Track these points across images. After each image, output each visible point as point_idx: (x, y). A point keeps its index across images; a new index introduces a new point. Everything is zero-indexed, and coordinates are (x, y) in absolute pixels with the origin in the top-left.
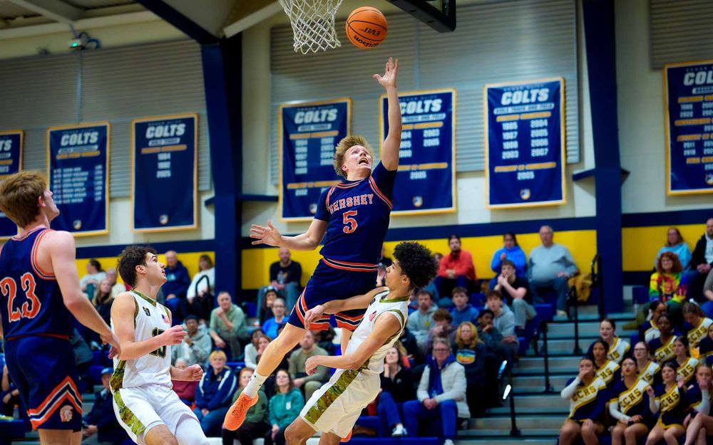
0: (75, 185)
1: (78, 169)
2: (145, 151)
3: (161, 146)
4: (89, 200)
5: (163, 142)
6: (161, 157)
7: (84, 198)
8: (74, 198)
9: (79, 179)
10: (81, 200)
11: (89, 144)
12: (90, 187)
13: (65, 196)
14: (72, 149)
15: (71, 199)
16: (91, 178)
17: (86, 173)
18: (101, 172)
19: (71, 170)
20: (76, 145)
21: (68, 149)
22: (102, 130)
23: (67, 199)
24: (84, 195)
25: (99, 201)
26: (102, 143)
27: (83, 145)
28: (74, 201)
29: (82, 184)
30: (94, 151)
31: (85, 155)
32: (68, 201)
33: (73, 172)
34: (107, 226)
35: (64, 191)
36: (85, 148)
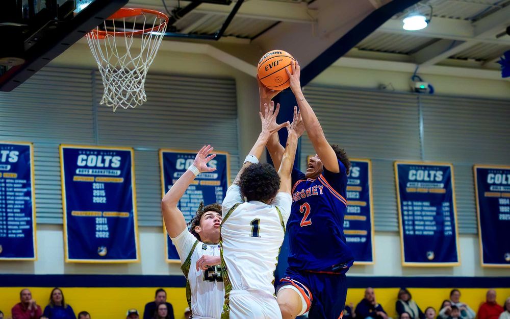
0: (425, 218)
1: (427, 204)
2: (487, 194)
3: (501, 192)
4: (440, 233)
5: (502, 189)
6: (502, 201)
7: (435, 231)
8: (425, 230)
9: (428, 213)
10: (432, 233)
11: (435, 181)
12: (439, 220)
13: (417, 228)
14: (419, 184)
15: (422, 231)
16: (439, 213)
17: (434, 209)
18: (447, 209)
19: (420, 203)
20: (423, 181)
21: (416, 183)
22: (445, 170)
23: (419, 230)
24: (435, 228)
25: (449, 236)
26: (447, 182)
27: (430, 181)
28: (425, 233)
29: (431, 218)
30: (440, 189)
31: (431, 191)
32: (420, 233)
33: (422, 206)
34: (459, 258)
35: (416, 223)
36: (431, 185)
